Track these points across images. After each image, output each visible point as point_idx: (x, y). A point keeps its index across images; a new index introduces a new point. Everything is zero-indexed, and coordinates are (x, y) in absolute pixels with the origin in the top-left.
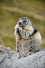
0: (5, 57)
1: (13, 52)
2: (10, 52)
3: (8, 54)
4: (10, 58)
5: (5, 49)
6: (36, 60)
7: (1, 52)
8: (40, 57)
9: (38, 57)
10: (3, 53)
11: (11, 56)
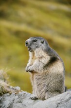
0: (14, 100)
1: (24, 94)
2: (20, 93)
3: (17, 97)
4: (21, 102)
5: (13, 89)
6: (61, 105)
7: (7, 93)
8: (67, 100)
9: (65, 100)
10: (10, 94)
11: (22, 99)
